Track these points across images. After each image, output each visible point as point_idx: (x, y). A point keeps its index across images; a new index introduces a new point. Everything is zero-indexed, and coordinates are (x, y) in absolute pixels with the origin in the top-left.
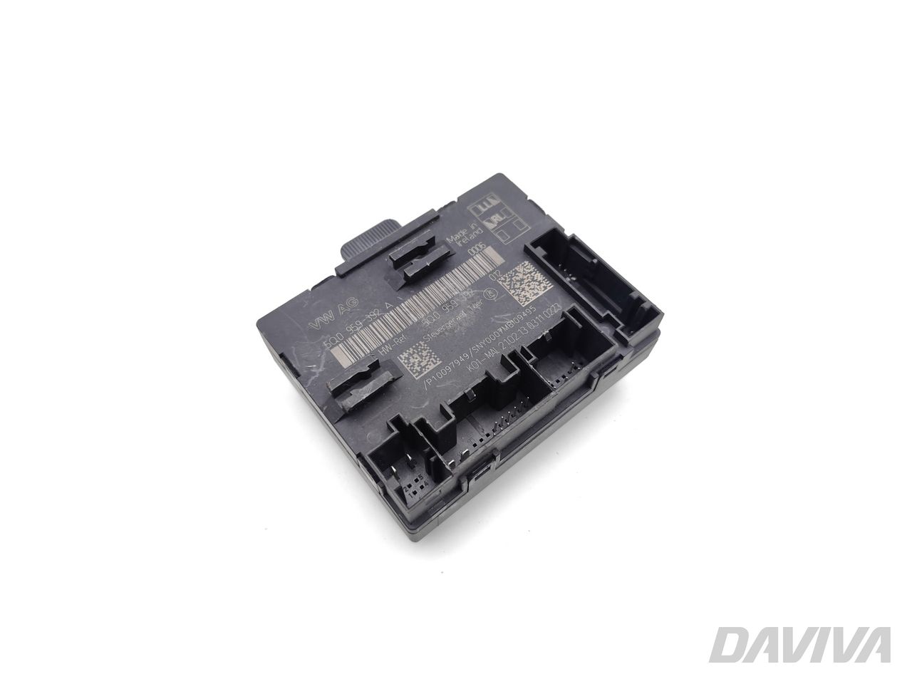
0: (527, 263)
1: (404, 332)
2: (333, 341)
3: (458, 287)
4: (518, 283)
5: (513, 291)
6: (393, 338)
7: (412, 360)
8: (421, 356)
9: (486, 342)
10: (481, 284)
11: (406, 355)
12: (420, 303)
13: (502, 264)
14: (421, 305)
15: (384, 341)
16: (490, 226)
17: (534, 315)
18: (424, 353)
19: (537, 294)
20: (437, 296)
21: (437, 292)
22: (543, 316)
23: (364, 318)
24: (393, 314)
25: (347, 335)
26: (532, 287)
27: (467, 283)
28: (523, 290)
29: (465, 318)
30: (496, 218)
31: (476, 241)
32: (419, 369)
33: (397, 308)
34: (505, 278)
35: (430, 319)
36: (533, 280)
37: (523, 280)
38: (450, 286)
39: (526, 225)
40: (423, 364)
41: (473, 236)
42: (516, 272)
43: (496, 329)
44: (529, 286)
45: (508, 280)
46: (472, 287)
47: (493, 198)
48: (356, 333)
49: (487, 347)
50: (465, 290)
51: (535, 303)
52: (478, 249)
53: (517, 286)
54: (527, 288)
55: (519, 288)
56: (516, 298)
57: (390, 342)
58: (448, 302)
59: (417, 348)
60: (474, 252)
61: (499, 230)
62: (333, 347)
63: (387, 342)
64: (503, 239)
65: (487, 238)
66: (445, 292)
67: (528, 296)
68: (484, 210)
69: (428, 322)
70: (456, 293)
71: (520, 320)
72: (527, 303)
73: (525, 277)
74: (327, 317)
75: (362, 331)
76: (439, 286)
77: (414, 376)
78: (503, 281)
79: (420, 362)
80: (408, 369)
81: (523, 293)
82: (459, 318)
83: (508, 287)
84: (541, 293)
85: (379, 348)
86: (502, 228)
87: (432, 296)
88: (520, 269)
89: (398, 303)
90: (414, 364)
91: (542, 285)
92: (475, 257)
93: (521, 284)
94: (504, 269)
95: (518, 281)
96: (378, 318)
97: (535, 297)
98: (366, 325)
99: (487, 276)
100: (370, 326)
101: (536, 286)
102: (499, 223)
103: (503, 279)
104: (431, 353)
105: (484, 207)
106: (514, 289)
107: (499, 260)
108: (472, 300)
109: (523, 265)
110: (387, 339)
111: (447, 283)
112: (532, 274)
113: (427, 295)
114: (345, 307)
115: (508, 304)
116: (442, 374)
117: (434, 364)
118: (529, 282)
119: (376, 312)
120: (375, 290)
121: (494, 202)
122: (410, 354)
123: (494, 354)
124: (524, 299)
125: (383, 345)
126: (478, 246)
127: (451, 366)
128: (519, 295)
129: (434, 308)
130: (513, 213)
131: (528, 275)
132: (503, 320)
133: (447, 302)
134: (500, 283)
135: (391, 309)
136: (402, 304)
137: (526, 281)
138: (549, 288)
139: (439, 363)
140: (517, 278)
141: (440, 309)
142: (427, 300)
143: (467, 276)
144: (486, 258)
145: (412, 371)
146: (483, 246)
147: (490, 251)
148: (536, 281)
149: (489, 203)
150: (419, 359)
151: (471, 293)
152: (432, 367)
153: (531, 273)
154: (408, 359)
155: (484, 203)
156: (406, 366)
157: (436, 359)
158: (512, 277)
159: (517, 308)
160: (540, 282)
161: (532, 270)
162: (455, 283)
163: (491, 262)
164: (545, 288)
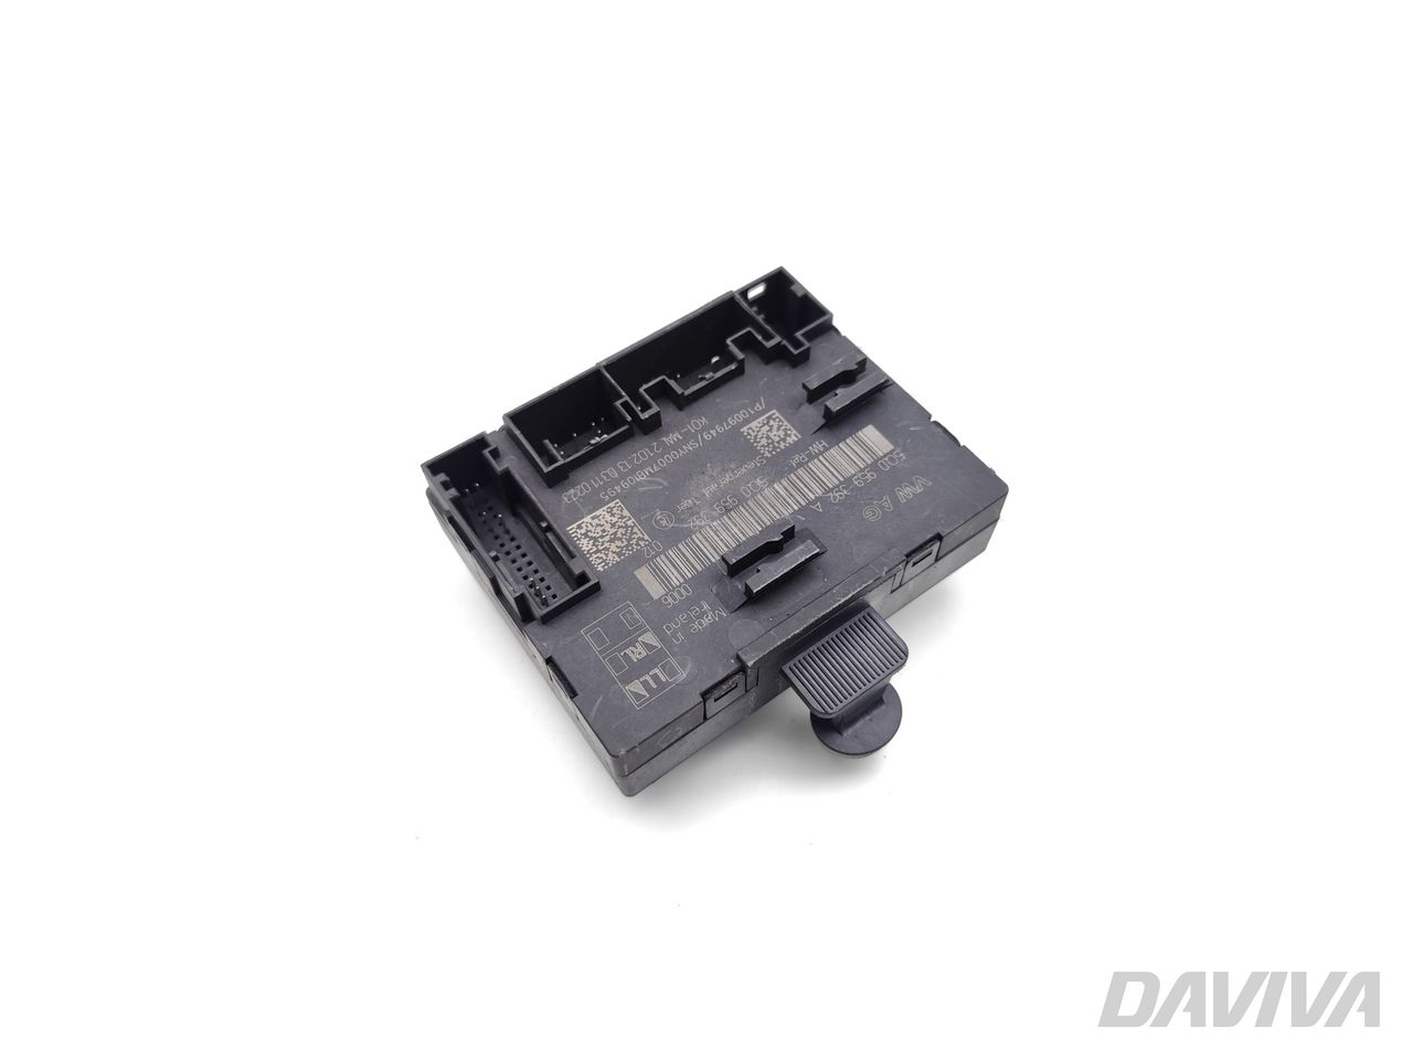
0: (600, 568)
1: (793, 470)
2: (891, 459)
3: (713, 534)
4: (619, 535)
5: (630, 523)
6: (807, 463)
7: (781, 433)
8: (768, 438)
9: (679, 452)
10: (675, 537)
11: (789, 440)
12: (771, 509)
13: (639, 567)
14: (769, 507)
15: (821, 458)
16: (649, 638)
17: (604, 488)
18: (764, 441)
19: (593, 518)
20: (744, 519)
21: (743, 525)
22: (592, 486)
23: (851, 491)
24: (810, 494)
25: (874, 467)
26: (599, 529)
27: (697, 538)
28: (613, 525)
29: (705, 486)
30: (637, 653)
31: (677, 609)
32: (772, 422)
33: (804, 504)
34: (638, 544)
35: (755, 485)
36: (595, 539)
37: (611, 541)
38: (724, 535)
39: (587, 637)
40: (766, 428)
41: (682, 618)
42: (619, 554)
43: (663, 470)
44: (604, 531)
45: (634, 542)
46: (690, 533)
47: (638, 696)
48: (861, 470)
49: (677, 446)
50: (701, 527)
51: (599, 504)
52: (675, 594)
53: (622, 530)
54: (607, 527)
55: (619, 527)
56: (626, 513)
57: (811, 457)
58: (728, 510)
59: (775, 448)
60: (682, 590)
61: (636, 630)
62: (891, 452)
63: (817, 456)
64: (631, 613)
65: (659, 615)
66: (732, 525)
67: (608, 517)
68: (656, 671)
69: (758, 482)
70: (715, 523)
71: (626, 481)
72: (612, 505)
73: (606, 545)
74: (906, 493)
75: (853, 472)
76: (740, 535)
77: (777, 414)
78: (643, 539)
79: (771, 430)
80: (786, 423)
81: (615, 520)
82: (713, 487)
83: (635, 530)
84: (588, 519)
85: (826, 449)
86: (630, 633)
87: (753, 521)
88: (612, 558)
89: (802, 510)
90: (779, 429)
91: (583, 531)
92: (682, 580)
93: (615, 533)
94: (638, 559)
95: (620, 539)
96: (831, 490)
97: (597, 513)
98: (848, 481)
99: (666, 549)
100: (842, 479)
101: (593, 530)
102: (633, 643)
103: (642, 543)
104: (755, 441)
105: (655, 677)
106: (627, 527)
107: (644, 575)
108: (692, 512)
109: (607, 564)
110: (816, 460)
111: (729, 540)
112: (595, 549)
113: (759, 521)
114: (881, 507)
115: (640, 506)
116: (741, 416)
117: (750, 428)
118: (602, 537)
119: (835, 498)
120: (840, 531)
121: (636, 686)
122: (784, 440)
123: (672, 438)
124: (615, 511)
125: (821, 453)
126: (675, 599)
127: (728, 424)
128: (622, 517)
129: (749, 502)
130: (605, 662)
131: (601, 548)
132: (651, 482)
133: (731, 510)
134: (646, 537)
135: (813, 502)
136: (796, 508)
137: (607, 538)
138: (575, 526)
139: (745, 429)
140: (619, 543)
141: (742, 501)
142: (758, 512)
143: (698, 552)
144: (663, 578)
145: (781, 421)
146: (666, 600)
147: (655, 590)
148: (591, 538)
149: (645, 684)
150: (771, 435)
151: (694, 522)
152: (754, 424)
153: (598, 551)
154: (786, 435)
155: (655, 686)
156: (789, 426)
157: (749, 434)
158: (626, 546)
159: (625, 498)
160: (586, 535)
161: (595, 556)
162: (716, 538)
163: (658, 573)
164: (580, 527)
